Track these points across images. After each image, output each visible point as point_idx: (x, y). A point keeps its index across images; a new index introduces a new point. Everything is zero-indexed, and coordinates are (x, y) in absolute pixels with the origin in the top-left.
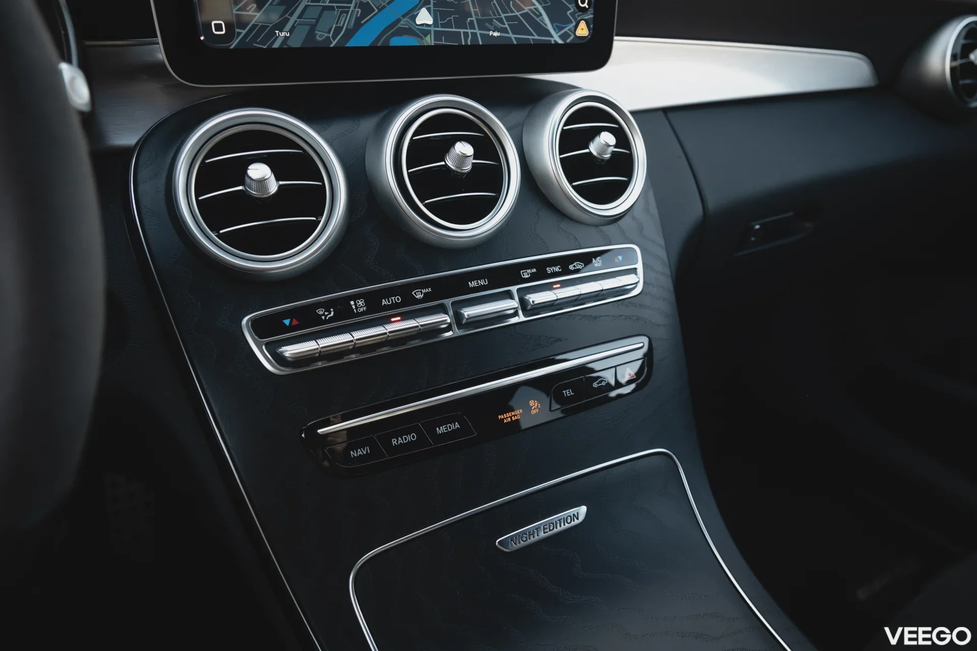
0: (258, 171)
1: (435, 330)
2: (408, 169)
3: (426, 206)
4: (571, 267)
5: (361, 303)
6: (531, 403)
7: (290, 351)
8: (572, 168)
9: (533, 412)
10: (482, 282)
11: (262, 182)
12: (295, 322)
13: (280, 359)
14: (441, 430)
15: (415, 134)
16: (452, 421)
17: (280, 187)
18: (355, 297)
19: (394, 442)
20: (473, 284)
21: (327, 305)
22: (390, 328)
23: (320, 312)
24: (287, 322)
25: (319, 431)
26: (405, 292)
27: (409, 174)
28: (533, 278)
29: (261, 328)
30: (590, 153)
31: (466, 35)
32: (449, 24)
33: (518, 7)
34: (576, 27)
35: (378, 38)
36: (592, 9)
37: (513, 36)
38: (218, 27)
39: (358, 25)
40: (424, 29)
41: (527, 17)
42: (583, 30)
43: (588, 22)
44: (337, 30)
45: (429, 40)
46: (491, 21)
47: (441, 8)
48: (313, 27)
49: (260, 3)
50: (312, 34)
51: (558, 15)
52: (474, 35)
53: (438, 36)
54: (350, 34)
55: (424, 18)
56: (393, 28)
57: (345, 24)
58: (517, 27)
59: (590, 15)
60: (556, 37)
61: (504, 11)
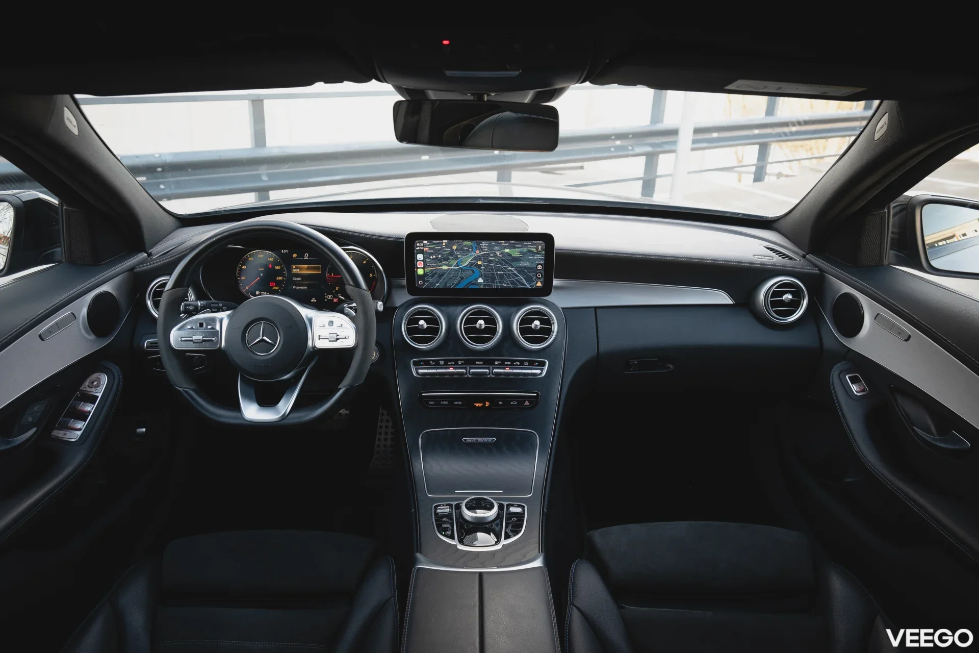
0: (422, 322)
1: (461, 374)
2: (464, 325)
3: (467, 337)
4: (515, 363)
5: (443, 362)
6: (486, 403)
7: (420, 371)
8: (523, 331)
9: (486, 405)
10: (481, 363)
11: (422, 325)
12: (424, 364)
13: (417, 373)
14: (456, 403)
15: (468, 316)
16: (460, 401)
17: (427, 327)
18: (441, 360)
19: (442, 403)
20: (477, 363)
21: (433, 361)
22: (448, 371)
23: (431, 362)
24: (422, 363)
25: (423, 394)
26: (456, 362)
27: (464, 328)
28: (499, 364)
29: (415, 364)
30: (531, 327)
31: (494, 286)
32: (489, 282)
33: (514, 278)
34: (537, 283)
35: (466, 286)
36: (543, 278)
37: (512, 286)
38: (420, 283)
39: (459, 282)
40: (481, 284)
41: (516, 280)
42: (539, 284)
43: (541, 282)
44: (453, 284)
45: (482, 287)
46: (503, 282)
47: (486, 278)
48: (446, 283)
49: (432, 276)
50: (446, 284)
51: (529, 280)
52: (497, 285)
53: (485, 285)
54: (457, 284)
55: (480, 280)
56: (470, 283)
57: (456, 282)
58: (513, 283)
59: (542, 280)
60: (528, 286)
61: (508, 278)
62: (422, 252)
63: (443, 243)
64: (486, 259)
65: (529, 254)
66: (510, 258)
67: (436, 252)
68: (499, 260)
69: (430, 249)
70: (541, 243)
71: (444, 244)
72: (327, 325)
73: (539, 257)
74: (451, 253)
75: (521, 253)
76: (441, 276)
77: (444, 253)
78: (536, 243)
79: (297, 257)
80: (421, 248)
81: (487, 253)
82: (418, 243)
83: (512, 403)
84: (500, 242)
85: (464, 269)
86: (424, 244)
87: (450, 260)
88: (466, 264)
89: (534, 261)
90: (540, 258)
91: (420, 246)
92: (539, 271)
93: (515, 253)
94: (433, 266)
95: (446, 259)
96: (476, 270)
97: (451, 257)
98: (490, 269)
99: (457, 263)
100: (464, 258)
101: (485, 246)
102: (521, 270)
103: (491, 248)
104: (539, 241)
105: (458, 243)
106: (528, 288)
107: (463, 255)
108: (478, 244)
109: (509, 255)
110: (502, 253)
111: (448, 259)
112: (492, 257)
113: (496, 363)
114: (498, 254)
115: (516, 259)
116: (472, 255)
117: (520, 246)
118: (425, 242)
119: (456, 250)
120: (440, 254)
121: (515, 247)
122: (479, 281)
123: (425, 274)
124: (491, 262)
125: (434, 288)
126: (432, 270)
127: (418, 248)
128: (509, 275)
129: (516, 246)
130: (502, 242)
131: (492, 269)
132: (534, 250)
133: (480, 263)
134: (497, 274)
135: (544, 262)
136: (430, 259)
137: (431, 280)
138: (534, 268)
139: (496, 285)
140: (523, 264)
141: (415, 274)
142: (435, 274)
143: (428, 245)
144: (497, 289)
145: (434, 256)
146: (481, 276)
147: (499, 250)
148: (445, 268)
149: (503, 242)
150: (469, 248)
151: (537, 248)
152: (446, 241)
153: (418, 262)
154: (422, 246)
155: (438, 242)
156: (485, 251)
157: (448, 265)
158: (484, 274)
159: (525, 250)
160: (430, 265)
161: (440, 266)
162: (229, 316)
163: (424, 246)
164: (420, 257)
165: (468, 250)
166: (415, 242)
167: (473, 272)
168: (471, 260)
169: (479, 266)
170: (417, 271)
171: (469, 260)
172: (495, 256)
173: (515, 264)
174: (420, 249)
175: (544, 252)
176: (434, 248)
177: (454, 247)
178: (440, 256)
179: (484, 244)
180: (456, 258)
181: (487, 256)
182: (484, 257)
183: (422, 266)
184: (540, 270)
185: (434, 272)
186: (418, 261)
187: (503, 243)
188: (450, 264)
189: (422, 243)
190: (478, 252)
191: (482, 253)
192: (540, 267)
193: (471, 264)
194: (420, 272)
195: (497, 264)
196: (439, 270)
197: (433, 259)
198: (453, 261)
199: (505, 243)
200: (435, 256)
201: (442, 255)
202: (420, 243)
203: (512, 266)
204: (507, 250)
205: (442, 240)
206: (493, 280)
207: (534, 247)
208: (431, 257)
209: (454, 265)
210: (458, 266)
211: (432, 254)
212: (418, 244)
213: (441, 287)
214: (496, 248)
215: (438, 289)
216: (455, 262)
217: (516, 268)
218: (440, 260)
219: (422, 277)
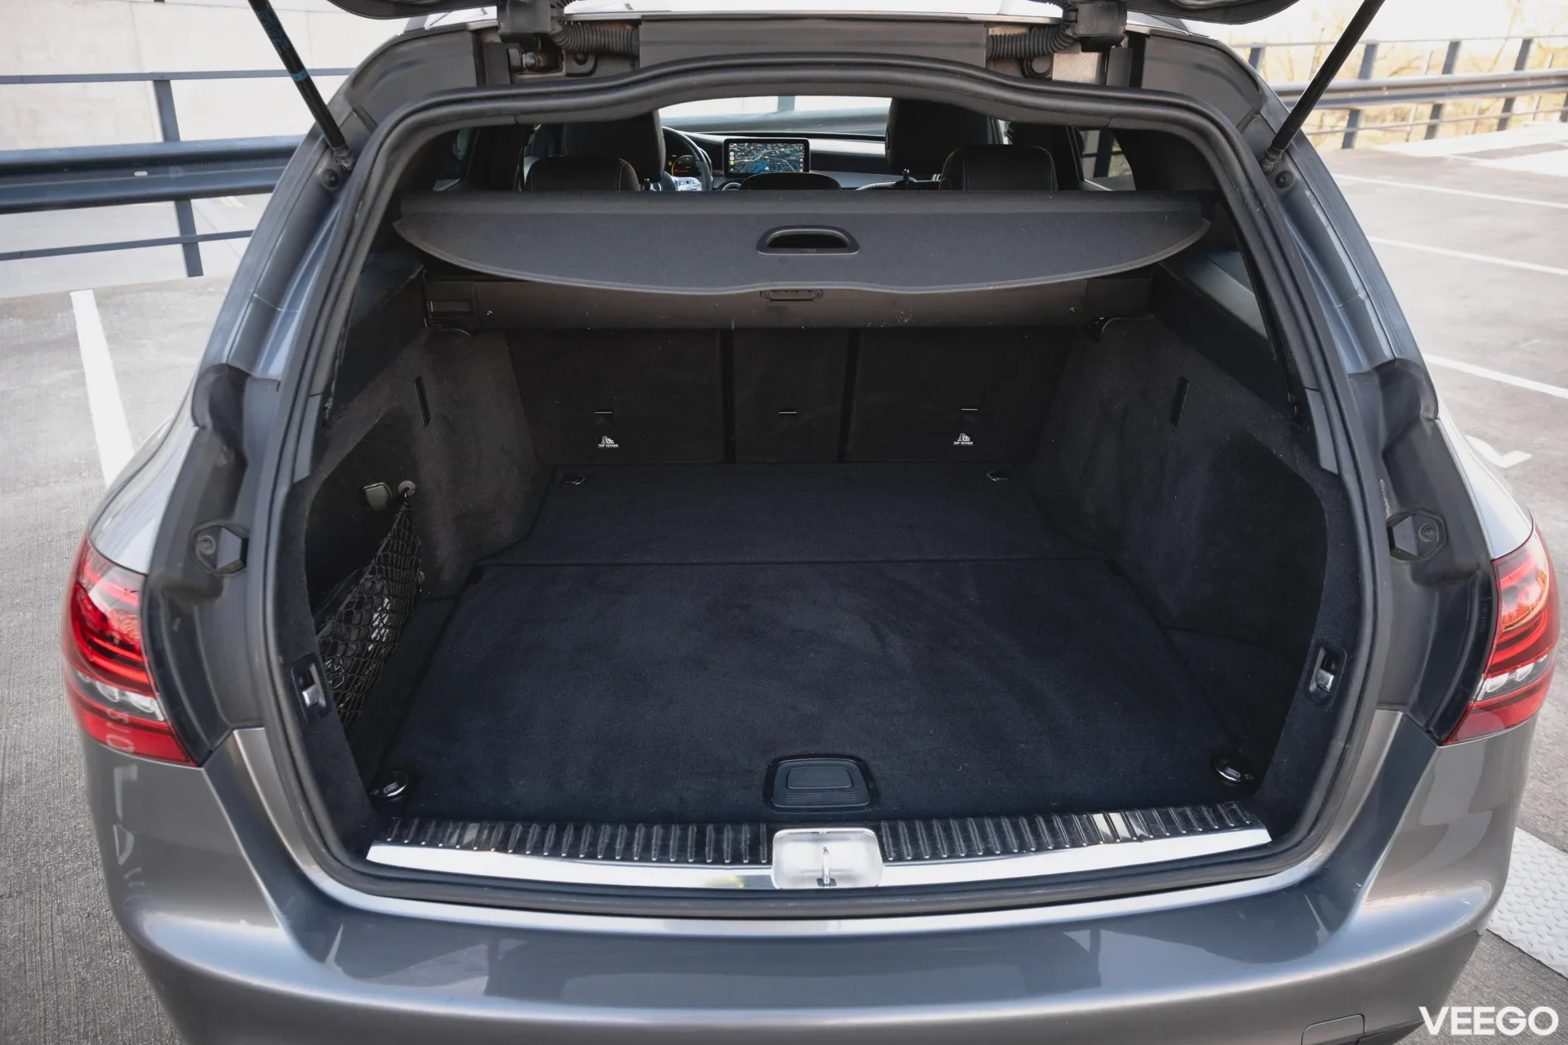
32: (772, 170)
33: (786, 167)
34: (800, 170)
35: (758, 172)
36: (804, 167)
38: (732, 170)
41: (788, 168)
42: (802, 171)
43: (802, 169)
46: (780, 169)
47: (770, 168)
48: (750, 171)
49: (739, 166)
50: (747, 171)
51: (795, 168)
52: (777, 172)
53: (769, 172)
54: (753, 171)
55: (767, 168)
56: (761, 170)
58: (786, 170)
60: (795, 172)
61: (783, 167)
62: (733, 150)
64: (770, 155)
65: (795, 152)
66: (784, 154)
67: (742, 151)
68: (778, 156)
69: (738, 149)
70: (802, 145)
71: (746, 146)
74: (750, 151)
75: (790, 151)
76: (744, 165)
77: (746, 151)
78: (799, 145)
81: (770, 152)
85: (758, 162)
87: (749, 156)
88: (758, 158)
89: (798, 156)
90: (801, 154)
92: (802, 163)
93: (788, 151)
94: (739, 160)
95: (747, 155)
96: (764, 162)
97: (750, 154)
100: (758, 155)
102: (790, 162)
103: (773, 148)
105: (754, 145)
107: (756, 152)
108: (765, 146)
109: (783, 152)
110: (780, 152)
115: (788, 155)
116: (762, 153)
117: (790, 147)
118: (735, 145)
121: (787, 148)
123: (735, 165)
124: (773, 157)
125: (739, 173)
126: (739, 162)
127: (730, 150)
128: (784, 165)
131: (774, 162)
132: (798, 150)
133: (766, 157)
134: (777, 164)
135: (804, 157)
136: (737, 155)
137: (738, 168)
138: (798, 161)
140: (791, 158)
141: (729, 164)
142: (741, 164)
145: (740, 153)
146: (767, 166)
147: (777, 149)
148: (746, 161)
150: (760, 148)
151: (800, 148)
152: (747, 144)
154: (733, 147)
155: (742, 144)
158: (769, 164)
159: (792, 149)
160: (737, 159)
161: (744, 159)
164: (732, 154)
166: (728, 146)
168: (761, 156)
169: (766, 159)
172: (776, 153)
173: (787, 158)
175: (804, 151)
177: (752, 148)
178: (742, 154)
179: (769, 146)
180: (753, 154)
183: (732, 159)
186: (730, 155)
187: (780, 145)
188: (749, 158)
190: (765, 150)
191: (768, 151)
192: (802, 160)
193: (761, 158)
194: (732, 163)
195: (776, 158)
196: (743, 162)
197: (739, 155)
201: (745, 153)
202: (731, 145)
203: (785, 159)
204: (782, 150)
205: (745, 143)
206: (774, 169)
207: (798, 148)
210: (754, 159)
213: (744, 173)
215: (742, 174)
216: (752, 157)
217: (789, 161)
218: (743, 156)
219: (732, 167)
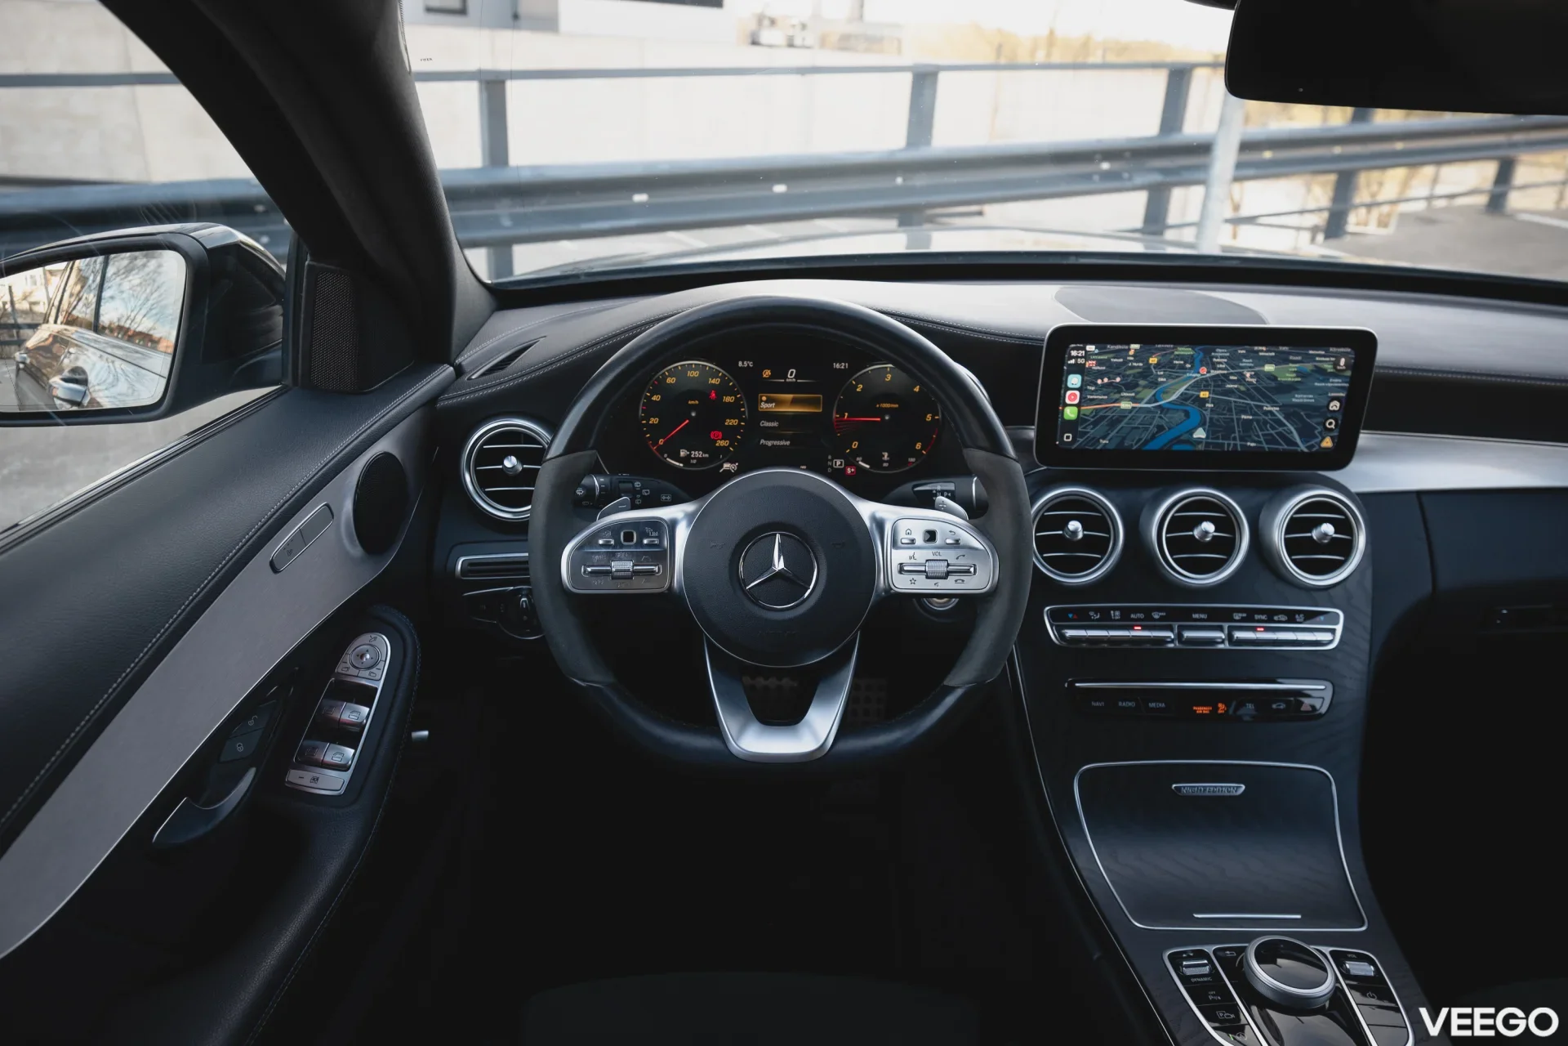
0: (1074, 525)
1: (1163, 641)
2: (1167, 533)
3: (1174, 560)
4: (1276, 618)
5: (1117, 613)
6: (1220, 705)
7: (1070, 633)
8: (1292, 546)
9: (1220, 712)
10: (1203, 616)
11: (1075, 533)
12: (1075, 617)
13: (1062, 637)
14: (1152, 705)
15: (1177, 512)
16: (1160, 701)
17: (1084, 535)
18: (1115, 609)
19: (1120, 704)
20: (1196, 616)
21: (1096, 610)
22: (1133, 633)
23: (1091, 613)
24: (1070, 616)
25: (1077, 684)
26: (1148, 612)
27: (1167, 538)
28: (1243, 620)
29: (1054, 616)
30: (1311, 537)
31: (1229, 445)
32: (1217, 438)
33: (1273, 428)
34: (1321, 441)
35: (1165, 445)
36: (1337, 430)
37: (1266, 446)
38: (1068, 437)
39: (1153, 437)
40: (1199, 441)
41: (1280, 434)
42: (1327, 443)
43: (1332, 438)
44: (1140, 440)
45: (1201, 447)
46: (1250, 436)
47: (1212, 428)
48: (1124, 438)
49: (1095, 424)
50: (1122, 442)
51: (1307, 433)
52: (1235, 445)
53: (1207, 444)
54: (1147, 442)
55: (1200, 434)
56: (1178, 440)
57: (1145, 436)
58: (1270, 440)
59: (1335, 434)
60: (1303, 448)
61: (1261, 430)
62: (1079, 369)
63: (1129, 349)
64: (1219, 386)
65: (1317, 376)
66: (1273, 384)
67: (1112, 370)
68: (1248, 389)
69: (1099, 363)
70: (1347, 353)
71: (1131, 353)
72: (920, 541)
73: (1336, 382)
74: (1146, 373)
75: (1299, 373)
76: (1119, 420)
77: (1128, 372)
78: (1336, 352)
79: (771, 377)
80: (1080, 361)
81: (1223, 375)
82: (1074, 349)
83: (1274, 706)
84: (1256, 348)
85: (1168, 409)
86: (1086, 352)
87: (1138, 389)
88: (1174, 397)
89: (1324, 391)
90: (1338, 386)
91: (1077, 357)
92: (1334, 415)
93: (1288, 374)
94: (1100, 402)
95: (1130, 386)
96: (1193, 409)
97: (1142, 382)
98: (1224, 410)
99: (1154, 395)
100: (1172, 385)
101: (1222, 357)
102: (1292, 412)
103: (1233, 362)
104: (1344, 347)
105: (1164, 349)
106: (1302, 452)
107: (1169, 377)
108: (1207, 353)
109: (1271, 377)
110: (1256, 375)
111: (1137, 385)
112: (1233, 382)
113: (1237, 616)
114: (1248, 375)
115: (1290, 388)
116: (1191, 378)
117: (1299, 358)
118: (1091, 348)
119: (1158, 366)
120: (1118, 375)
121: (1287, 361)
122: (1195, 436)
123: (1080, 419)
124: (1230, 392)
125: (1095, 450)
126: (1096, 409)
127: (1073, 361)
128: (1266, 423)
129: (1291, 358)
130: (1260, 348)
131: (1230, 410)
132: (1329, 367)
133: (1204, 394)
134: (1238, 420)
135: (1347, 395)
136: (1096, 384)
137: (1091, 431)
138: (1321, 408)
139: (1228, 444)
140: (1299, 398)
141: (1058, 418)
142: (1103, 418)
143: (1096, 354)
144: (1235, 451)
145: (1106, 380)
146: (1202, 424)
147: (1250, 367)
148: (1125, 405)
149: (1264, 349)
150: (1186, 362)
151: (1336, 364)
152: (1137, 346)
153: (1069, 393)
154: (1081, 357)
155: (1118, 347)
156: (1220, 369)
157: (1134, 400)
158: (1211, 419)
159: (1309, 367)
160: (1093, 399)
161: (1116, 401)
162: (690, 517)
163: (1087, 356)
164: (1074, 380)
165: (1182, 367)
166: (1068, 347)
167: (1187, 414)
168: (1186, 389)
169: (1205, 401)
170: (1063, 411)
171: (1182, 390)
172: (1241, 380)
173: (1282, 399)
174: (1076, 364)
175: (1349, 373)
176: (1109, 360)
177: (1153, 360)
178: (1118, 380)
179: (1221, 354)
180: (1154, 384)
181: (1222, 381)
182: (1215, 381)
183: (1077, 401)
184: (1334, 411)
185: (1101, 414)
186: (1068, 389)
187: (1262, 351)
188: (1138, 396)
189: (1084, 349)
190: (1203, 370)
191: (1214, 373)
192: (1335, 406)
193: (1184, 397)
194: (1070, 413)
195: (1240, 398)
196: (1112, 410)
197: (1104, 385)
198: (1146, 391)
199: (1266, 351)
200: (1109, 379)
201: (1124, 377)
202: (1077, 349)
203: (1273, 403)
204: (1269, 368)
205: (1129, 344)
206: (1228, 432)
207: (1330, 361)
208: (1099, 382)
209: (1145, 400)
210: (1156, 401)
211: (1101, 375)
212: (1074, 353)
213: (1112, 447)
214: (1246, 362)
215: (1104, 451)
216: (1150, 393)
217: (1283, 408)
218: (1117, 388)
219: (1071, 426)
